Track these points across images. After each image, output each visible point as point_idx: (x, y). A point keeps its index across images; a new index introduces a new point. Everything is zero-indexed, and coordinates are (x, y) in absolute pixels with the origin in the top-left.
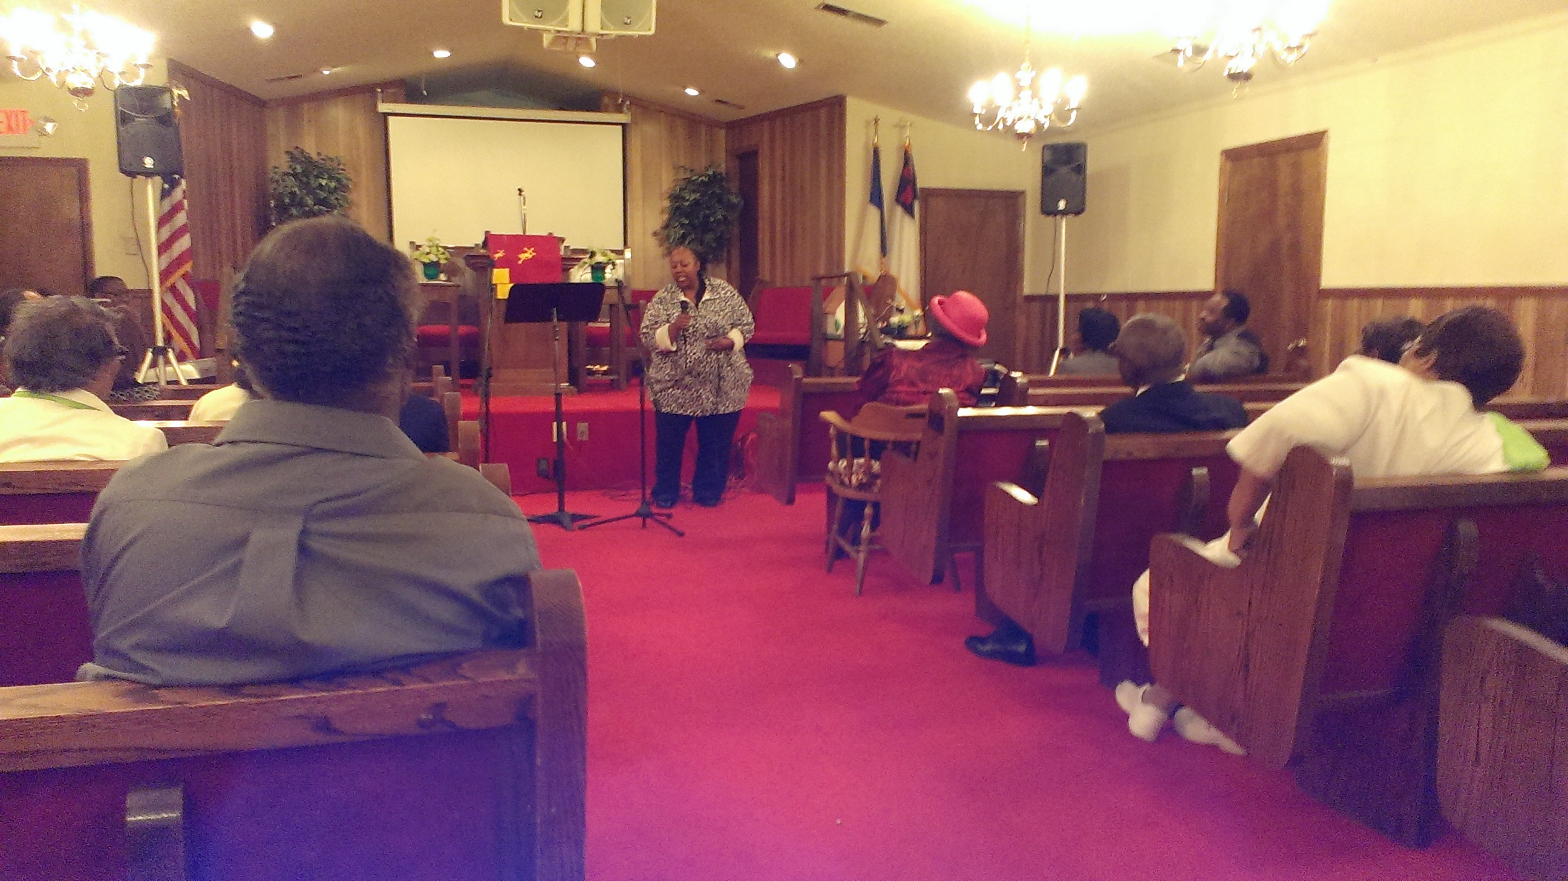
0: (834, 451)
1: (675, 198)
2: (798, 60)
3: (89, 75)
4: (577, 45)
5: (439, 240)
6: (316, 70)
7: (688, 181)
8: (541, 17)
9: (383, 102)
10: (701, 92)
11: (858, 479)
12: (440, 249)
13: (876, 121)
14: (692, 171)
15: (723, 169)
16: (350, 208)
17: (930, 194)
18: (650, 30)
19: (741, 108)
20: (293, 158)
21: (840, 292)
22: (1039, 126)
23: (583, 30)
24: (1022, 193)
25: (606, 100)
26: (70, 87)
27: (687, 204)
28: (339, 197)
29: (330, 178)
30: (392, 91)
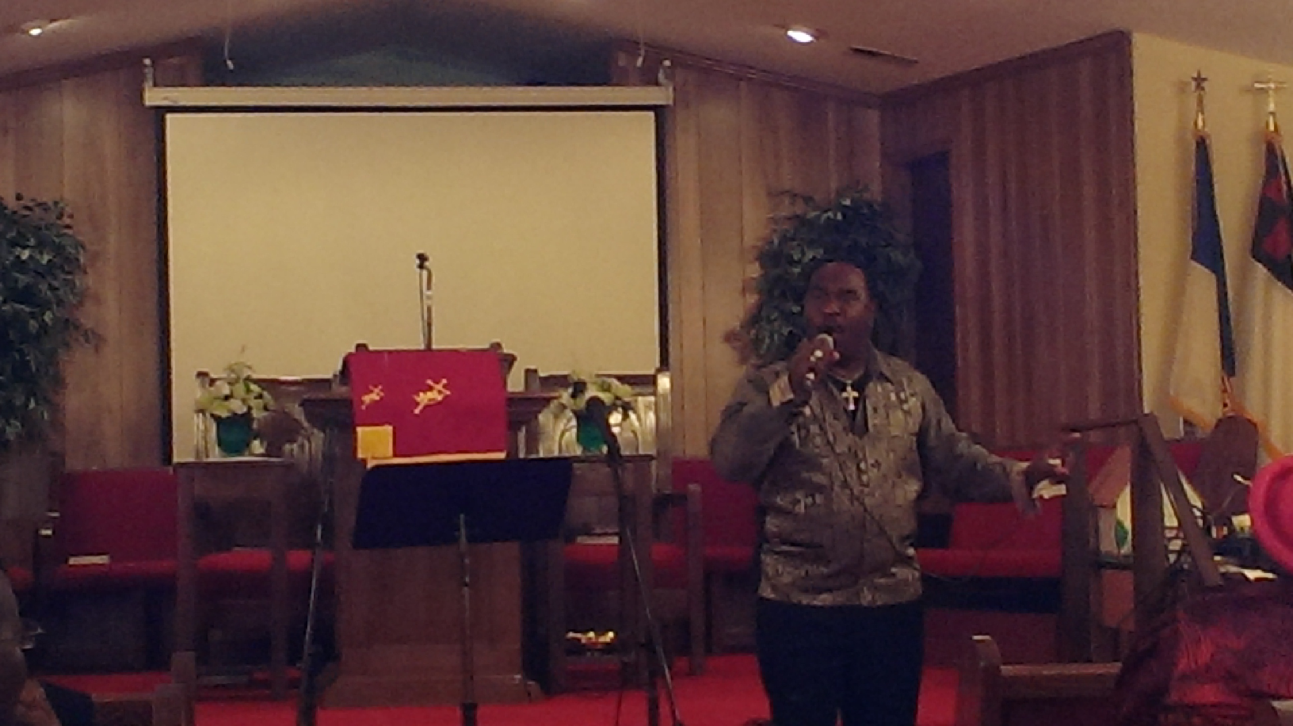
5: (250, 368)
7: (799, 220)
9: (154, 85)
10: (818, 34)
12: (254, 387)
15: (875, 191)
16: (81, 303)
19: (911, 63)
27: (797, 270)
28: (56, 284)
29: (41, 246)
30: (175, 61)
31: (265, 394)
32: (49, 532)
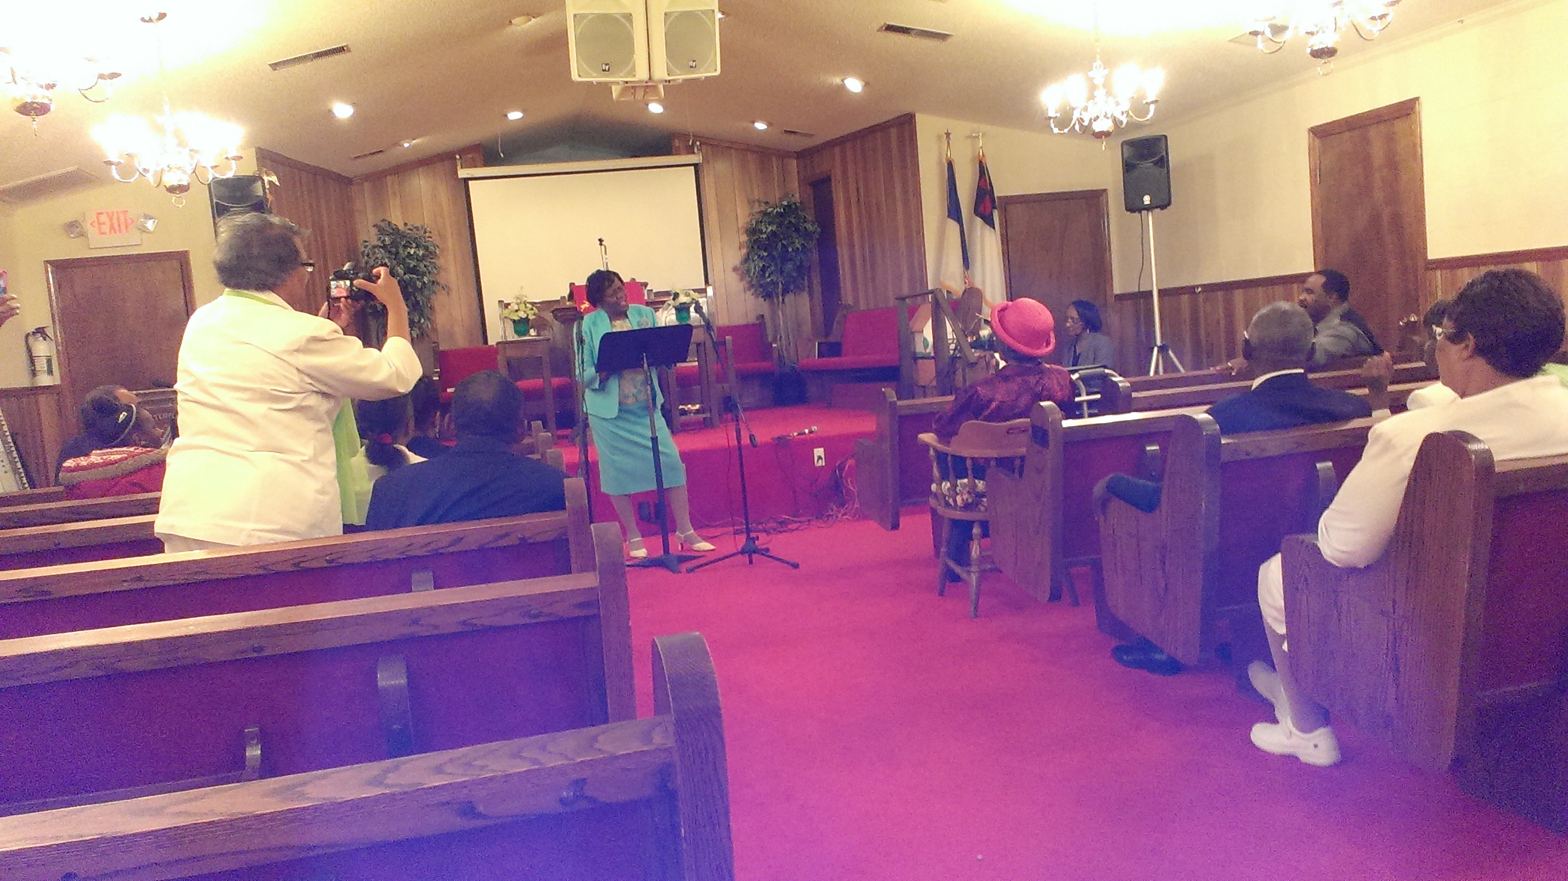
0: (936, 472)
1: (752, 231)
2: (864, 83)
3: (184, 172)
4: (646, 93)
5: (526, 296)
6: (397, 144)
7: (764, 213)
8: (609, 70)
9: (462, 168)
10: (770, 124)
11: (963, 499)
12: (528, 305)
13: (948, 134)
14: (767, 203)
15: (797, 197)
16: (438, 273)
17: (1009, 201)
18: (716, 70)
19: (811, 136)
20: (381, 231)
21: (926, 309)
22: (1117, 122)
23: (650, 78)
24: (1105, 190)
25: (677, 143)
26: (168, 186)
27: (764, 236)
28: (428, 264)
29: (418, 247)
30: (470, 156)
31: (534, 308)
32: (437, 378)
